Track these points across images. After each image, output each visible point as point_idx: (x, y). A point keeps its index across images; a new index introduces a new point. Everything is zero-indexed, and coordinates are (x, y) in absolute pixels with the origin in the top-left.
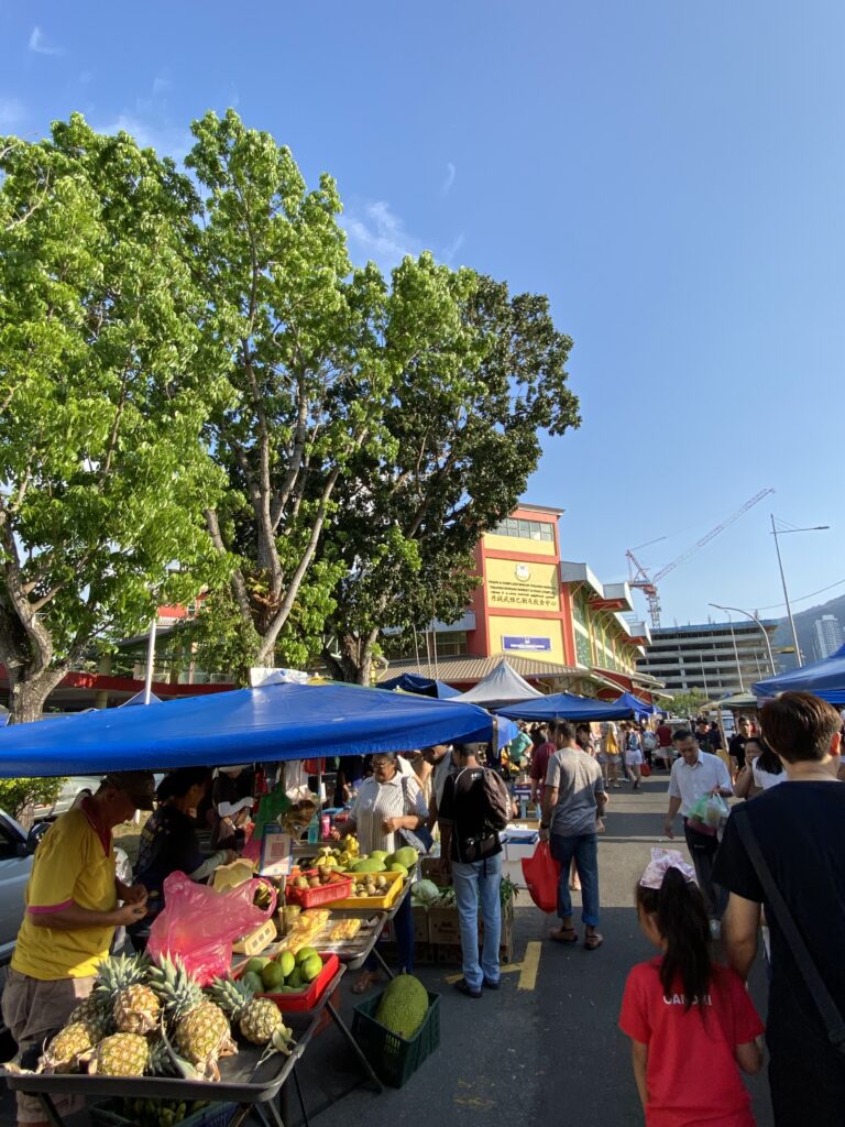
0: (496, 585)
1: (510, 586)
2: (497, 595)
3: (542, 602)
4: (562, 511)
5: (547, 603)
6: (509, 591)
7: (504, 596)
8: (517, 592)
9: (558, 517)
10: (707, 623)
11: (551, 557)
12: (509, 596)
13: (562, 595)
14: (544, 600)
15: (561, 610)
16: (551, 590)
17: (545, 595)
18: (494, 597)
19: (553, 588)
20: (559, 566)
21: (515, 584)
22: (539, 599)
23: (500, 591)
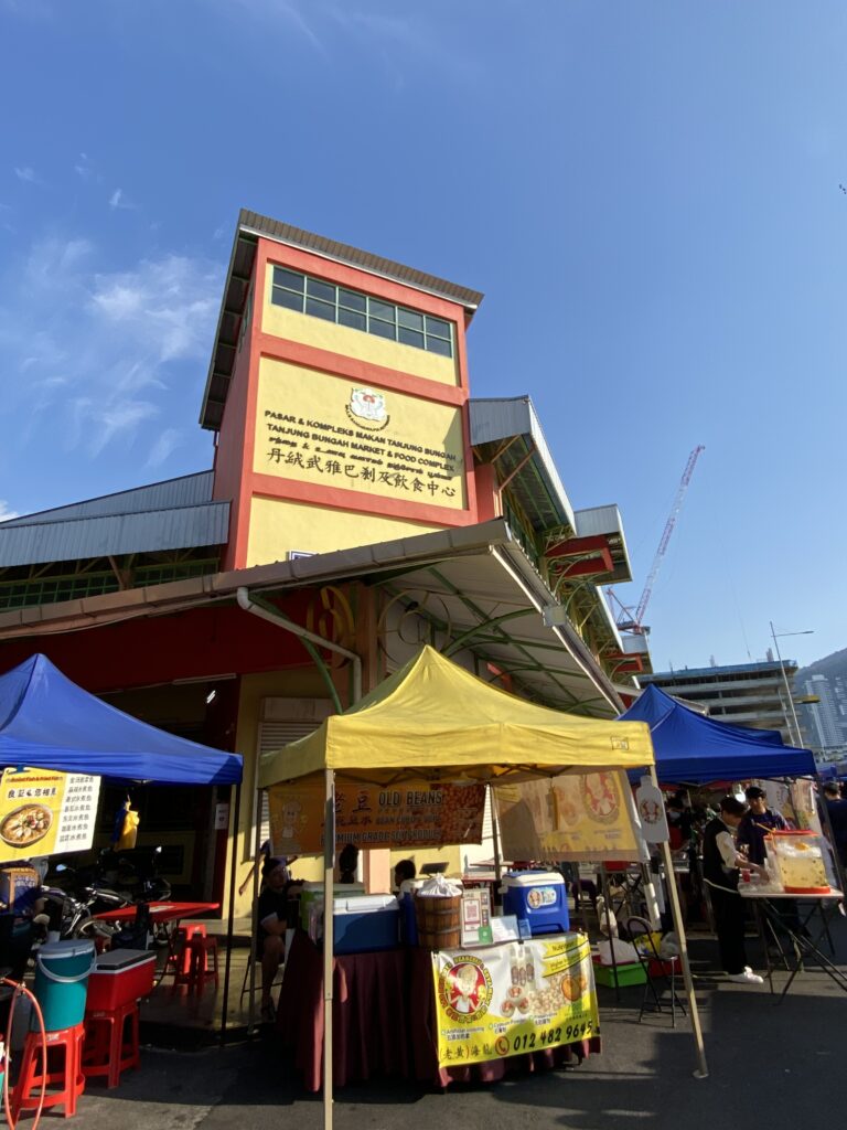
0: (286, 425)
1: (329, 434)
2: (285, 449)
3: (417, 484)
4: (477, 298)
5: (432, 487)
6: (325, 446)
7: (307, 455)
8: (349, 451)
9: (469, 312)
10: (709, 666)
11: (450, 387)
12: (325, 458)
13: (471, 476)
14: (425, 479)
15: (467, 507)
16: (443, 461)
17: (427, 469)
18: (276, 453)
19: (449, 457)
20: (464, 411)
21: (341, 431)
22: (410, 477)
23: (300, 441)
